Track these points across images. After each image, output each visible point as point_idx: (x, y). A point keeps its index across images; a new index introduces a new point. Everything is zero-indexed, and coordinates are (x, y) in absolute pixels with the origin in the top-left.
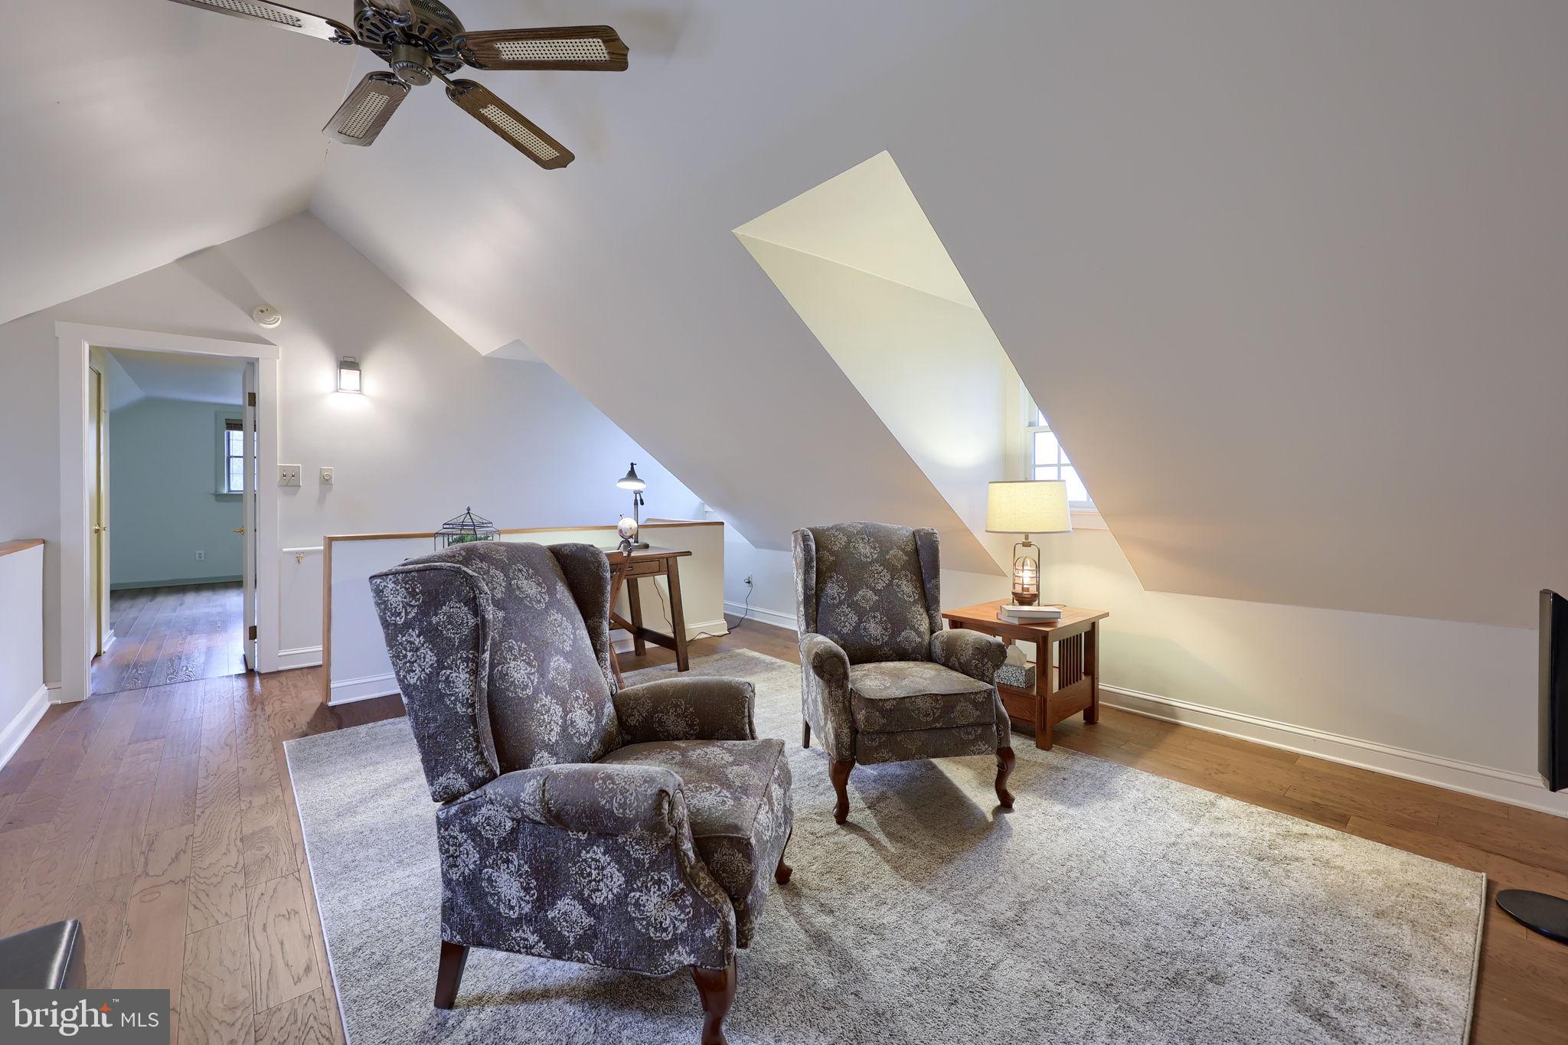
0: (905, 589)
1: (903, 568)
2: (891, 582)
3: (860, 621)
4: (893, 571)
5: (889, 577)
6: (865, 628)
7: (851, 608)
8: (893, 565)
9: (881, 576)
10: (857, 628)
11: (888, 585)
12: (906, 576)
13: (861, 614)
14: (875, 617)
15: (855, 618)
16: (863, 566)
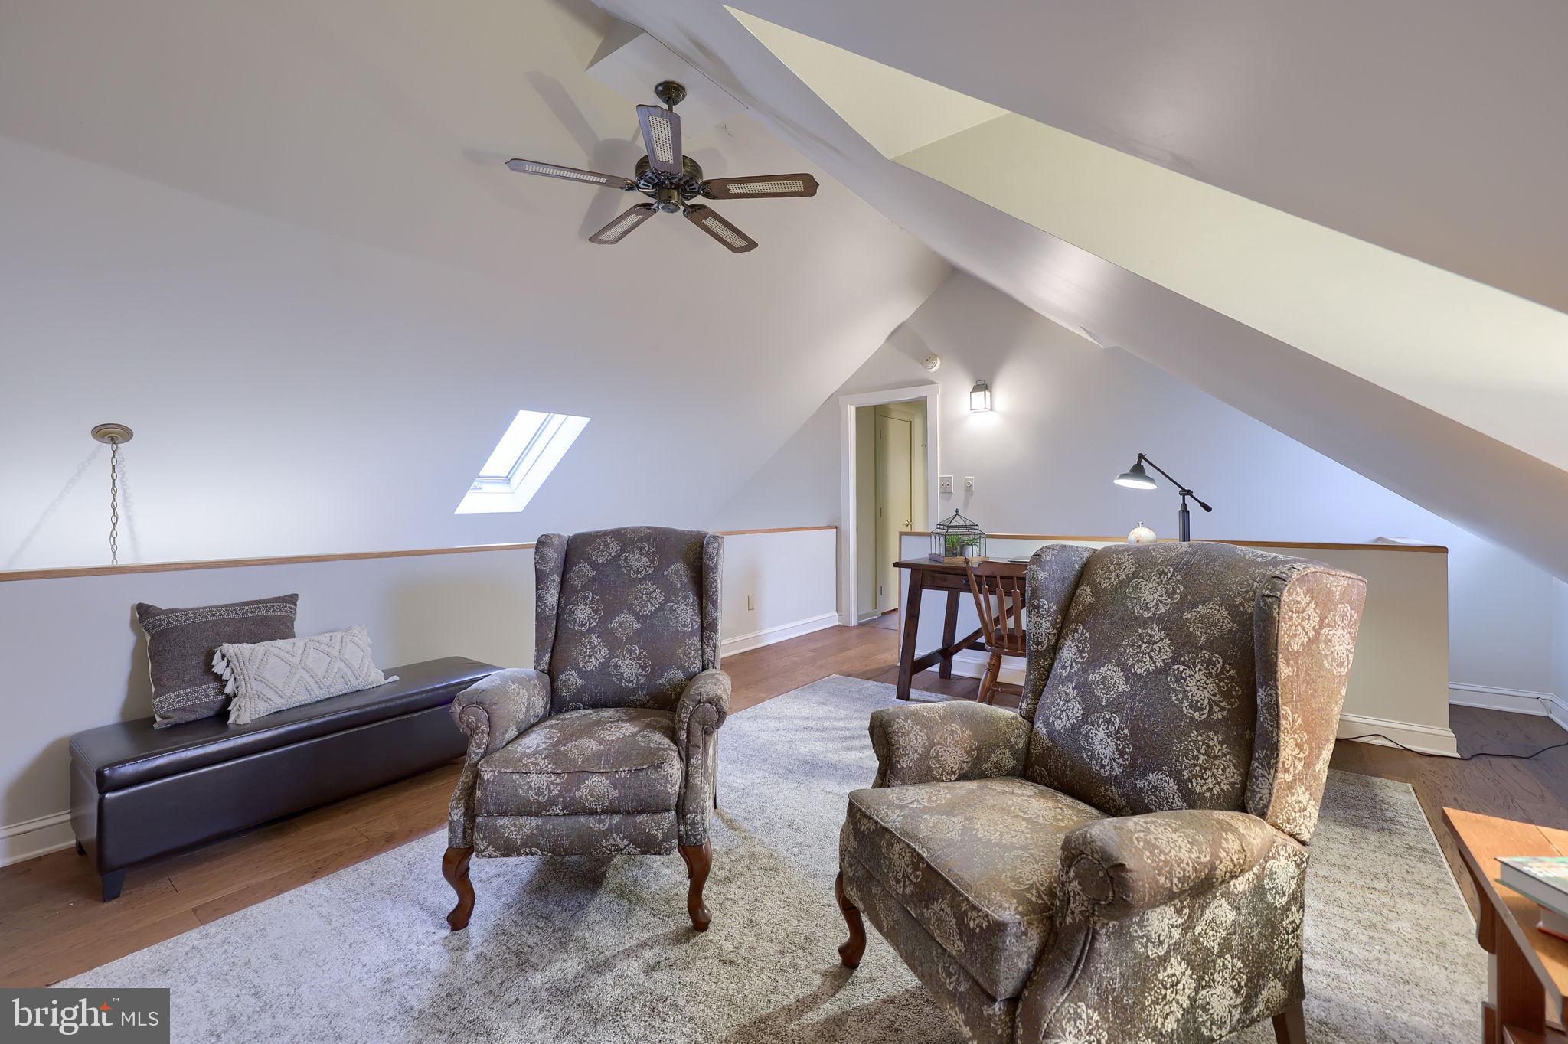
0: (1193, 689)
1: (1210, 645)
2: (1167, 667)
3: (1084, 720)
4: (1183, 644)
5: (1168, 654)
6: (1087, 735)
7: (1079, 691)
8: (1190, 634)
9: (1152, 650)
10: (1075, 729)
11: (1157, 671)
12: (1209, 663)
13: (1090, 707)
14: (1109, 722)
15: (1078, 712)
16: (1131, 623)
